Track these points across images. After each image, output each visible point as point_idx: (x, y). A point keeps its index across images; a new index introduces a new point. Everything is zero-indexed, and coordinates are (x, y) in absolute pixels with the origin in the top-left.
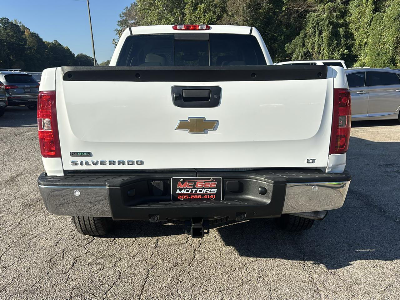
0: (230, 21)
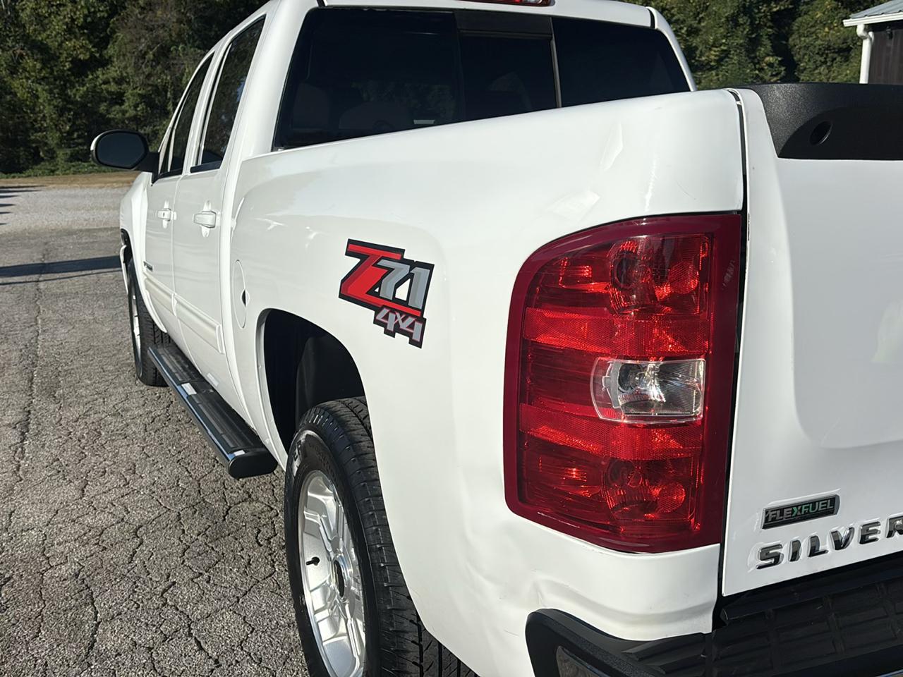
0: (147, 19)
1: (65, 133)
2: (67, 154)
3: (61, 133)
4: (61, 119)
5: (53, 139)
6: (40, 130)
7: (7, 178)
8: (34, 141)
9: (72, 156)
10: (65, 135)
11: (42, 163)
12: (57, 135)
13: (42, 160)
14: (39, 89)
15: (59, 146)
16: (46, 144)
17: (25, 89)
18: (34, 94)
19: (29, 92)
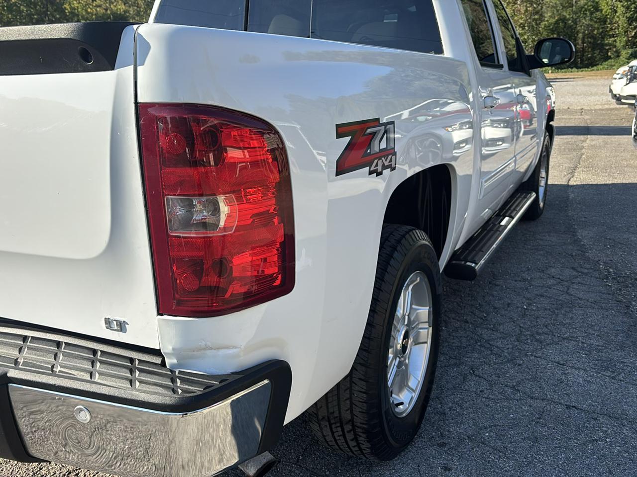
1: (630, 37)
2: (628, 53)
3: (628, 37)
4: (631, 27)
5: (620, 42)
6: (613, 36)
7: (578, 72)
8: (607, 45)
9: (631, 54)
10: (630, 39)
11: (610, 61)
12: (624, 39)
13: (610, 58)
14: (619, 6)
15: (624, 47)
16: (615, 46)
17: (609, 6)
18: (615, 10)
19: (611, 9)
